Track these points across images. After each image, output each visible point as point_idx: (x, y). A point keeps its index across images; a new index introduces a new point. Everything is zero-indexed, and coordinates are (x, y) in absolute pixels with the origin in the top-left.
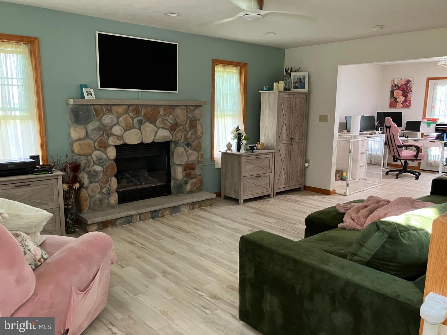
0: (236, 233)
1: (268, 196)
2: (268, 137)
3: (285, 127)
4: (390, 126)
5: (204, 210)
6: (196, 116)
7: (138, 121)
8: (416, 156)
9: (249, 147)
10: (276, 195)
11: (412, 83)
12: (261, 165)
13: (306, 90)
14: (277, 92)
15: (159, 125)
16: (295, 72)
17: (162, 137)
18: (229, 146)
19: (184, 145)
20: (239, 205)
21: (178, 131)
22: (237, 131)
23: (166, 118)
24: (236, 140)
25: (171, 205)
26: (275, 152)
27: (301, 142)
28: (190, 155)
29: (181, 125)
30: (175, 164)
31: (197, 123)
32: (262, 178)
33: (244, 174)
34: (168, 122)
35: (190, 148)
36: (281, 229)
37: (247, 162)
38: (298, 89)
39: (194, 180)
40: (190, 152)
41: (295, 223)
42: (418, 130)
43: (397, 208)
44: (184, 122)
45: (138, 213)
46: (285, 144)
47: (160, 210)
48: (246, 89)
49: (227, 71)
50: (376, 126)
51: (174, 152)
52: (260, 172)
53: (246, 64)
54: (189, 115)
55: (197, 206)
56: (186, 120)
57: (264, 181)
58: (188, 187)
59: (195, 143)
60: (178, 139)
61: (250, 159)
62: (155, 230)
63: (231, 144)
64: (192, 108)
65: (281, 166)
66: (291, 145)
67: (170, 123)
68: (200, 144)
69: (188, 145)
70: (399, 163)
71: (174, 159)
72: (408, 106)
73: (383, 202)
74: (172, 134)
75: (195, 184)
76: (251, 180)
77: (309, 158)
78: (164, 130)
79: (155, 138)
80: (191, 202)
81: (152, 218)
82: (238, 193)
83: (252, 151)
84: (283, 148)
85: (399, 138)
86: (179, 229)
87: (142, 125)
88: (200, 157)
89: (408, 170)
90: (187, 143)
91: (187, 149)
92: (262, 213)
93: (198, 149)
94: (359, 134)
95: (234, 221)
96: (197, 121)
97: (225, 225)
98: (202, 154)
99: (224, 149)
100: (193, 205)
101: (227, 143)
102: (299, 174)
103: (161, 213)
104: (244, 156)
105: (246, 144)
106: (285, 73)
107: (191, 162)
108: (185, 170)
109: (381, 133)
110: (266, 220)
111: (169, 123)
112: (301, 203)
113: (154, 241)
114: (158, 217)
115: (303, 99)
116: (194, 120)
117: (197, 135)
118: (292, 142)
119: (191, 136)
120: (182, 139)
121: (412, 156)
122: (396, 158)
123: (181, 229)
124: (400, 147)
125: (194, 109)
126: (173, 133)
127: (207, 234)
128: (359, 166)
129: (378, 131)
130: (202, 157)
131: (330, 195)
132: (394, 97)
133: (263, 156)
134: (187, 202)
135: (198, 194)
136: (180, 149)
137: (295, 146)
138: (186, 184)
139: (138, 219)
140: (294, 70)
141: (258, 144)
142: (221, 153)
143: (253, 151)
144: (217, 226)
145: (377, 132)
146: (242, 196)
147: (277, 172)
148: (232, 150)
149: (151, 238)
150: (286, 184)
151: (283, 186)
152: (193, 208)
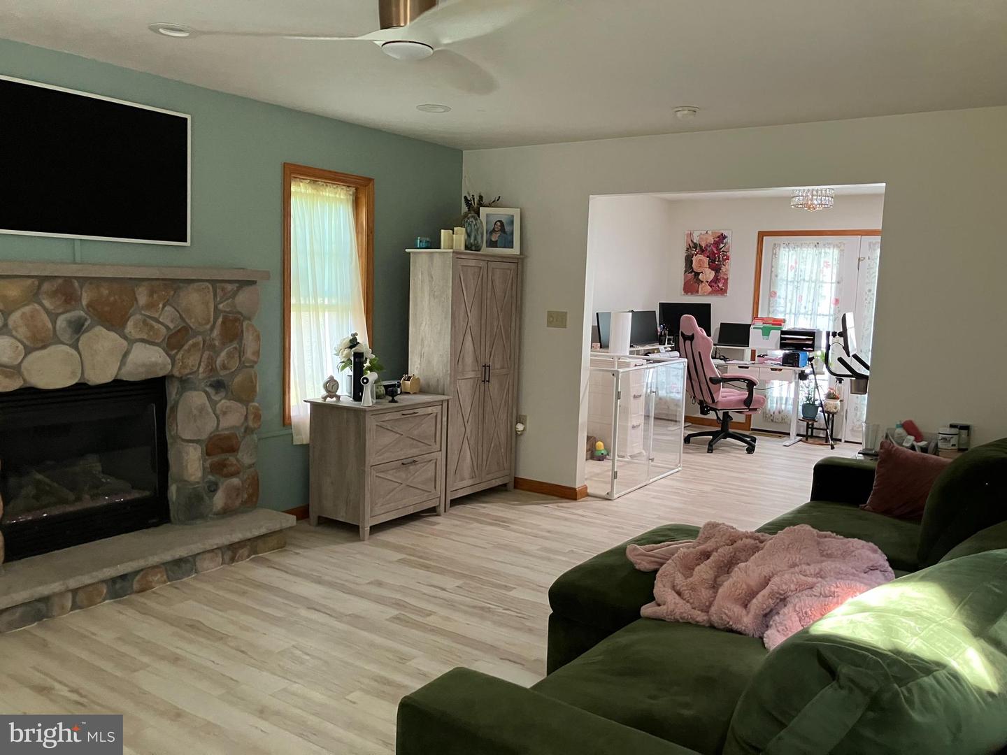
0: (358, 630)
1: (433, 511)
2: (429, 362)
3: (470, 338)
4: (693, 335)
5: (264, 562)
6: (240, 309)
7: (70, 323)
8: (748, 402)
9: (383, 388)
10: (451, 506)
11: (728, 240)
12: (415, 432)
13: (516, 250)
14: (450, 252)
15: (132, 331)
16: (490, 205)
17: (144, 365)
18: (331, 386)
19: (206, 386)
20: (360, 540)
21: (189, 350)
22: (351, 347)
23: (156, 315)
24: (349, 371)
25: (168, 557)
26: (448, 401)
27: (507, 375)
28: (225, 413)
29: (199, 333)
30: (180, 438)
31: (242, 326)
32: (418, 466)
33: (371, 459)
34: (160, 326)
35: (223, 394)
36: (474, 607)
37: (379, 428)
38: (497, 247)
39: (235, 481)
40: (224, 403)
41: (508, 585)
42: (746, 342)
43: (787, 559)
44: (207, 324)
45: (68, 587)
46: (472, 380)
47: (136, 573)
48: (371, 242)
49: (323, 196)
50: (659, 334)
51: (177, 407)
52: (414, 451)
53: (370, 180)
54: (221, 306)
55: (244, 551)
56: (212, 319)
57: (423, 473)
58: (219, 500)
59: (238, 379)
60: (187, 371)
61: (387, 419)
62: (120, 639)
63: (336, 381)
64: (229, 287)
65: (460, 430)
66: (484, 381)
67: (167, 328)
68: (252, 382)
69: (218, 385)
70: (712, 415)
71: (177, 426)
72: (723, 291)
73: (744, 539)
74: (173, 359)
75: (238, 490)
76: (391, 472)
77: (525, 411)
78: (147, 346)
79: (123, 371)
80: (227, 543)
81: (112, 598)
82: (357, 508)
83: (393, 399)
84: (465, 389)
85: (713, 361)
86: (195, 627)
87: (83, 333)
88: (251, 417)
89: (731, 431)
90: (214, 381)
91: (216, 398)
92: (422, 561)
93: (246, 395)
94: (628, 354)
95: (350, 592)
96: (243, 321)
97: (324, 606)
98: (257, 409)
99: (318, 394)
100: (232, 552)
101: (326, 378)
102: (502, 450)
103: (138, 581)
104: (374, 412)
105: (376, 382)
106: (465, 209)
107: (226, 432)
108: (208, 454)
109: (670, 349)
110: (435, 583)
111: (163, 327)
112: (513, 526)
113: (117, 677)
114: (131, 594)
115: (509, 271)
116: (236, 320)
117: (243, 359)
118: (485, 374)
119: (226, 362)
120: (201, 370)
121: (739, 401)
122: (707, 407)
123: (199, 629)
124: (716, 381)
125: (235, 289)
126: (177, 353)
127: (276, 639)
128: (630, 425)
129: (664, 344)
130: (257, 417)
131: (575, 499)
132: (693, 271)
133: (421, 411)
134: (217, 544)
135: (245, 518)
136: (196, 398)
137: (494, 385)
138: (211, 493)
139: (69, 604)
140: (485, 201)
141: (405, 380)
142: (309, 404)
143: (396, 398)
144: (304, 612)
145: (661, 347)
146: (367, 516)
147: (454, 447)
148: (338, 397)
149: (107, 666)
150: (473, 478)
151: (468, 482)
152: (233, 560)
